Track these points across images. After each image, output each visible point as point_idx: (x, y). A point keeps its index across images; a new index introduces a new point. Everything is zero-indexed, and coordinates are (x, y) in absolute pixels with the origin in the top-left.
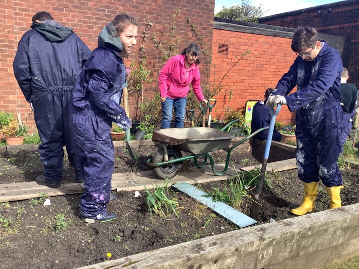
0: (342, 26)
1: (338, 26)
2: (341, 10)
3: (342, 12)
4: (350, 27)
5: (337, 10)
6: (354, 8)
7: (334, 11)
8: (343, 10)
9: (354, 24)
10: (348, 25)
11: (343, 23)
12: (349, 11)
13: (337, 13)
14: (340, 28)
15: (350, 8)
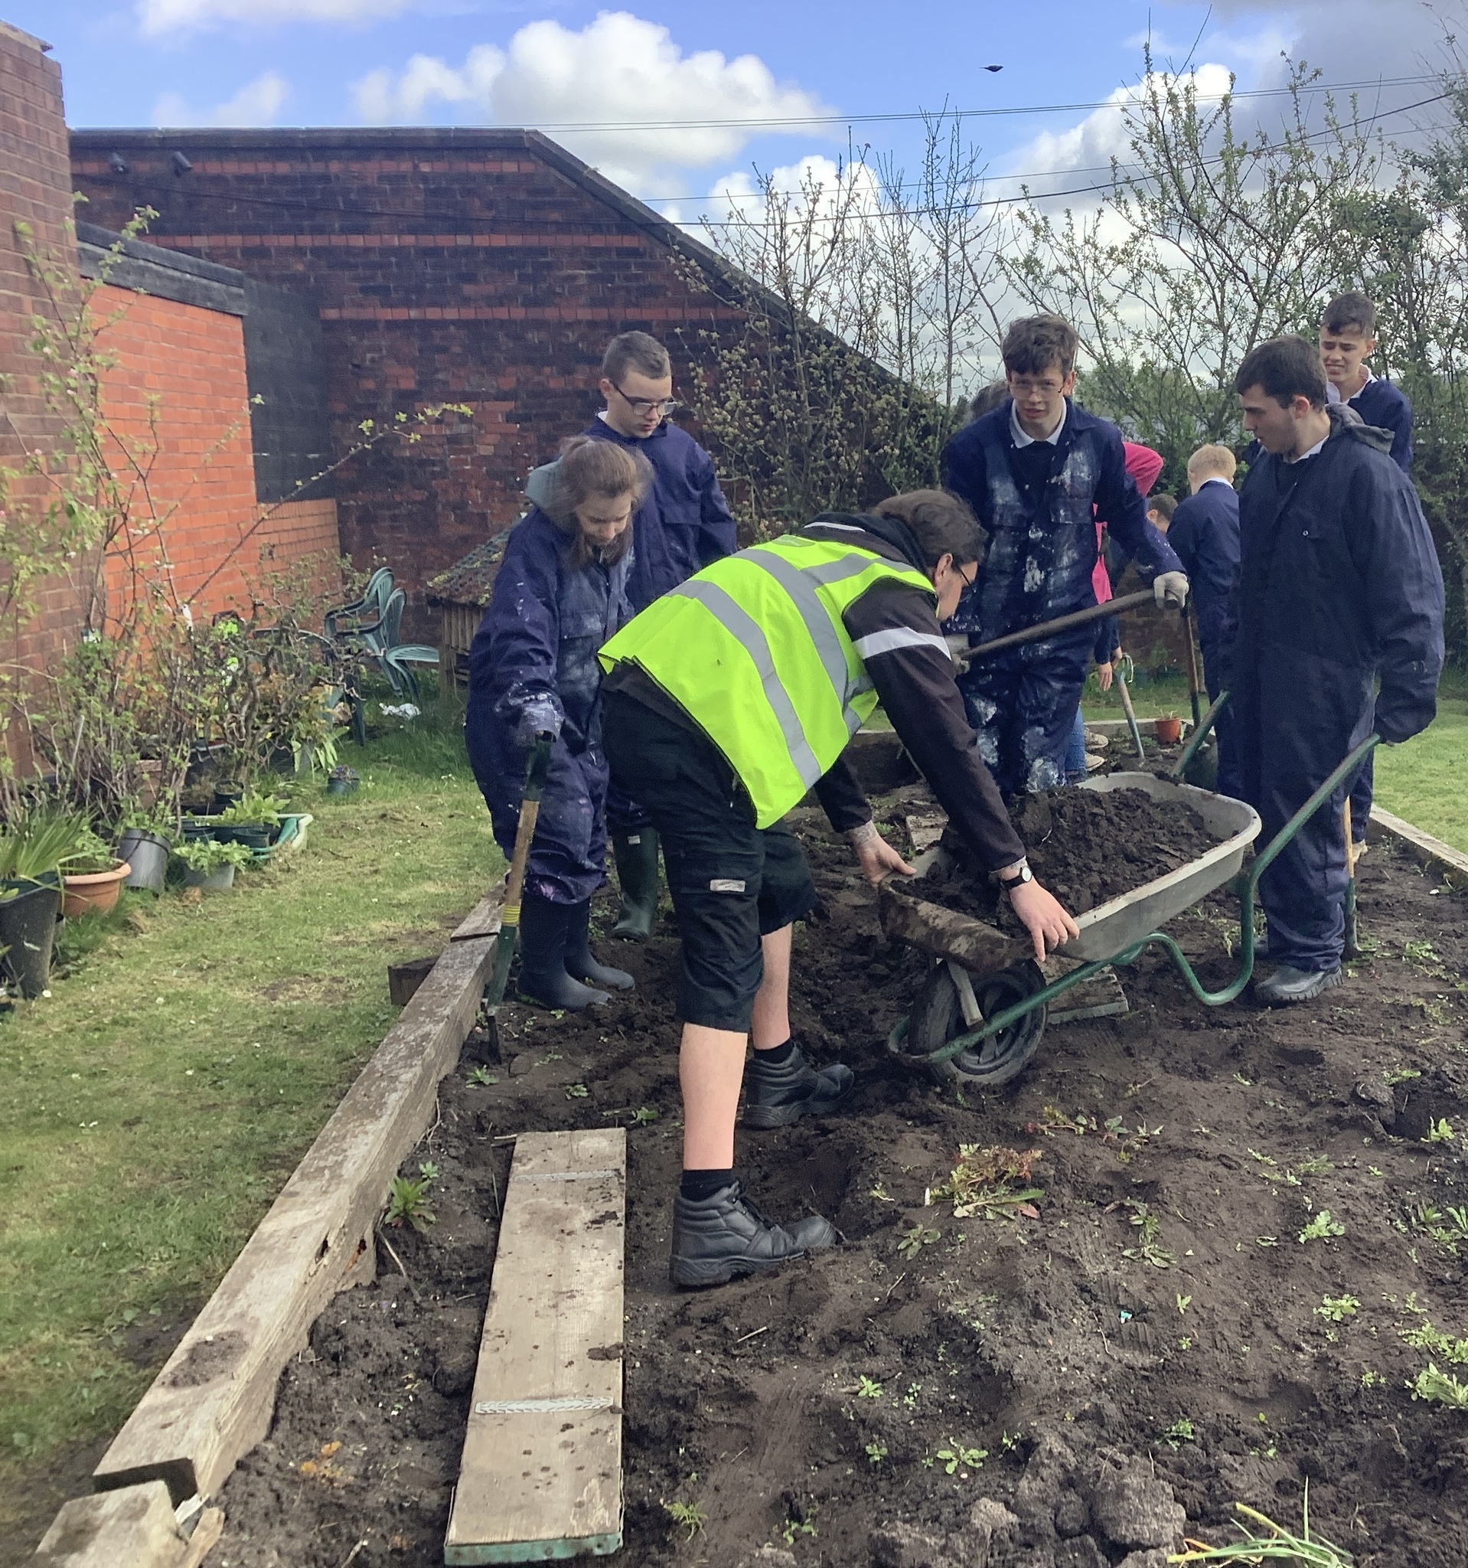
0: (254, 241)
1: (235, 240)
2: (231, 168)
3: (240, 179)
4: (299, 251)
5: (213, 168)
6: (300, 168)
7: (198, 168)
8: (248, 168)
9: (320, 241)
10: (287, 240)
11: (261, 231)
12: (275, 179)
13: (217, 179)
14: (248, 252)
15: (283, 168)
